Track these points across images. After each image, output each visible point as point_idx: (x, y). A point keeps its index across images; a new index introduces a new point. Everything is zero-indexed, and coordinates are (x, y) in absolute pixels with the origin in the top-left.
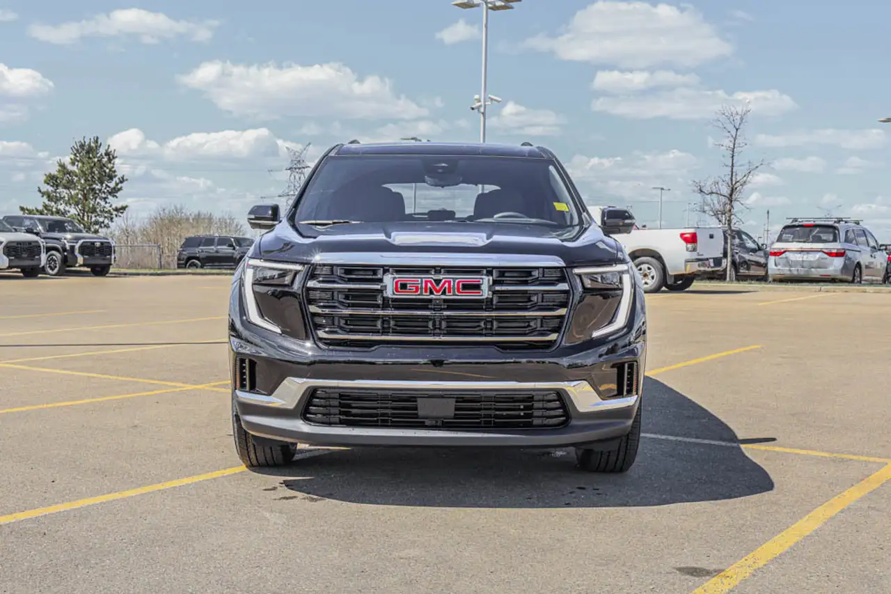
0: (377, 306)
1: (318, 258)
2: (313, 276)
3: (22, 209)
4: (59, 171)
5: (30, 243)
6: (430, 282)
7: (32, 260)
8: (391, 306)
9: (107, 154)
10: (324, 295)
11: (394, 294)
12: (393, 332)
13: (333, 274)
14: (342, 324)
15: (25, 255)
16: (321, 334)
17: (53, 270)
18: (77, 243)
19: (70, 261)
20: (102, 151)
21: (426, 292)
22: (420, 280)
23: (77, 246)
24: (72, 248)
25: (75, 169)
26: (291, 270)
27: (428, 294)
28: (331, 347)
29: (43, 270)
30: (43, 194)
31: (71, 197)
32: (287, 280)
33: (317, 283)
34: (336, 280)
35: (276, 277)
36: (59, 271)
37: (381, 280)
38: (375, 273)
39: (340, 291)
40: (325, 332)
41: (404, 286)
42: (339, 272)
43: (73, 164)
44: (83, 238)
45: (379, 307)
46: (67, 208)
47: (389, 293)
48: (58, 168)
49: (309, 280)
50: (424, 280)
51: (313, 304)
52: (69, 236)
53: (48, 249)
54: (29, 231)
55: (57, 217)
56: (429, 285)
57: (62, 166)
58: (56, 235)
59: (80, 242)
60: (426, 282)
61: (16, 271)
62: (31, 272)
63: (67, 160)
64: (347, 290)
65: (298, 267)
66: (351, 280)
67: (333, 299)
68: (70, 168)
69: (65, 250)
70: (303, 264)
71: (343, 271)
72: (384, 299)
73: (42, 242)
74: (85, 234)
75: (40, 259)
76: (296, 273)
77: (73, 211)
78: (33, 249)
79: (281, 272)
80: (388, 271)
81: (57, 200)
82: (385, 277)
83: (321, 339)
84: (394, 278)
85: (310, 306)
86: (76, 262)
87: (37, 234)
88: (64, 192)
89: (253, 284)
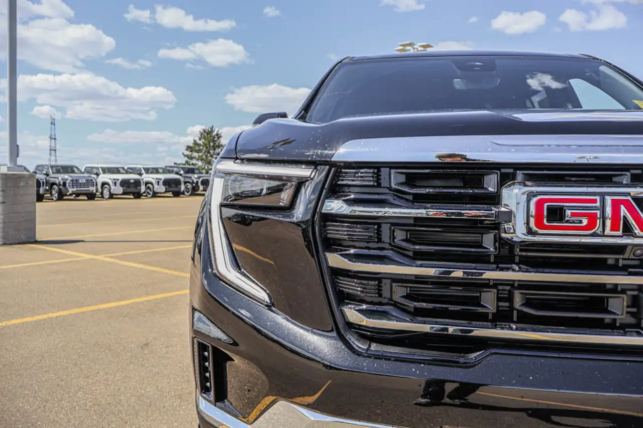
0: (482, 259)
1: (346, 152)
2: (335, 190)
3: (175, 164)
4: (193, 144)
5: (176, 179)
6: (627, 204)
7: (177, 188)
8: (517, 259)
9: (217, 135)
10: (358, 231)
11: (530, 232)
12: (519, 321)
13: (379, 185)
14: (397, 297)
15: (173, 186)
16: (352, 314)
17: (188, 192)
18: (199, 179)
19: (196, 189)
20: (215, 133)
21: (614, 227)
22: (598, 198)
23: (200, 181)
24: (197, 182)
25: (201, 142)
26: (289, 179)
27: (620, 233)
28: (374, 347)
29: (183, 193)
30: (185, 156)
31: (199, 156)
32: (285, 197)
33: (345, 206)
34: (390, 198)
35: (264, 192)
36: (191, 192)
37: (494, 199)
38: (478, 182)
39: (397, 223)
40: (360, 311)
41: (556, 214)
42: (395, 179)
43: (200, 140)
44: (202, 177)
45: (489, 262)
46: (197, 162)
47: (518, 231)
48: (193, 142)
49: (327, 197)
50: (609, 200)
51: (336, 251)
52: (196, 176)
53: (185, 183)
54: (177, 173)
55: (192, 166)
56: (623, 210)
57: (195, 141)
58: (189, 175)
59: (201, 179)
60: (616, 205)
61: (170, 194)
62: (177, 194)
63: (197, 139)
64: (412, 222)
65: (303, 172)
66: (419, 200)
67: (380, 240)
68: (198, 142)
69: (193, 182)
70: (313, 164)
71: (402, 179)
72: (501, 242)
73: (182, 179)
74: (204, 175)
75: (180, 188)
76: (301, 183)
77: (200, 163)
78: (177, 182)
79: (275, 183)
80: (513, 177)
81: (191, 158)
82: (505, 192)
83: (350, 326)
84: (530, 195)
85: (328, 255)
86: (199, 189)
87: (180, 175)
88: (195, 154)
89: (222, 205)
